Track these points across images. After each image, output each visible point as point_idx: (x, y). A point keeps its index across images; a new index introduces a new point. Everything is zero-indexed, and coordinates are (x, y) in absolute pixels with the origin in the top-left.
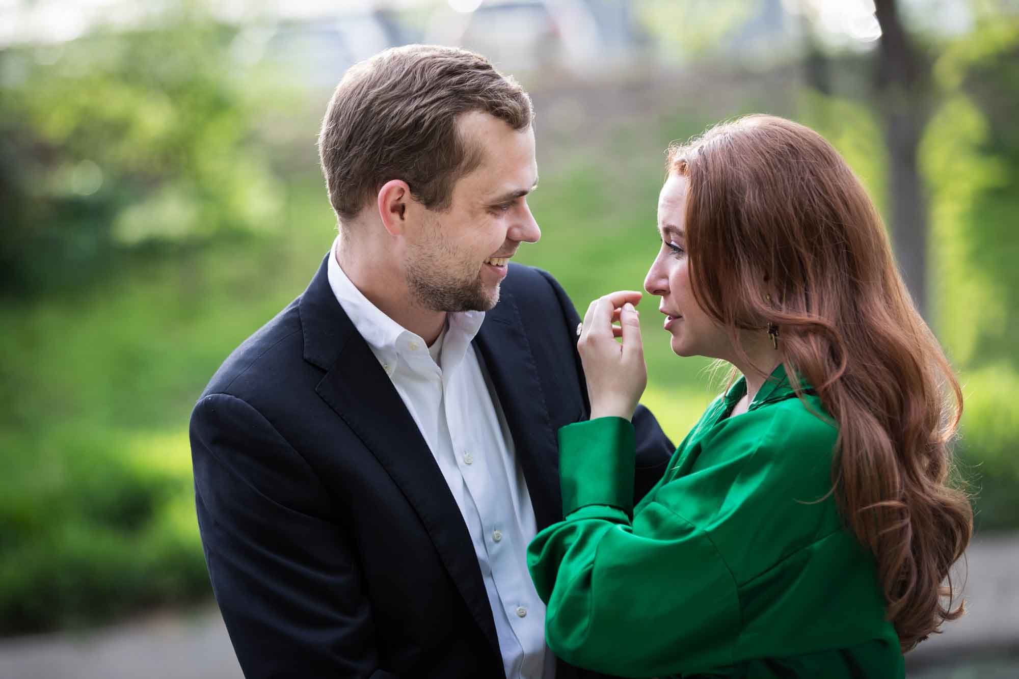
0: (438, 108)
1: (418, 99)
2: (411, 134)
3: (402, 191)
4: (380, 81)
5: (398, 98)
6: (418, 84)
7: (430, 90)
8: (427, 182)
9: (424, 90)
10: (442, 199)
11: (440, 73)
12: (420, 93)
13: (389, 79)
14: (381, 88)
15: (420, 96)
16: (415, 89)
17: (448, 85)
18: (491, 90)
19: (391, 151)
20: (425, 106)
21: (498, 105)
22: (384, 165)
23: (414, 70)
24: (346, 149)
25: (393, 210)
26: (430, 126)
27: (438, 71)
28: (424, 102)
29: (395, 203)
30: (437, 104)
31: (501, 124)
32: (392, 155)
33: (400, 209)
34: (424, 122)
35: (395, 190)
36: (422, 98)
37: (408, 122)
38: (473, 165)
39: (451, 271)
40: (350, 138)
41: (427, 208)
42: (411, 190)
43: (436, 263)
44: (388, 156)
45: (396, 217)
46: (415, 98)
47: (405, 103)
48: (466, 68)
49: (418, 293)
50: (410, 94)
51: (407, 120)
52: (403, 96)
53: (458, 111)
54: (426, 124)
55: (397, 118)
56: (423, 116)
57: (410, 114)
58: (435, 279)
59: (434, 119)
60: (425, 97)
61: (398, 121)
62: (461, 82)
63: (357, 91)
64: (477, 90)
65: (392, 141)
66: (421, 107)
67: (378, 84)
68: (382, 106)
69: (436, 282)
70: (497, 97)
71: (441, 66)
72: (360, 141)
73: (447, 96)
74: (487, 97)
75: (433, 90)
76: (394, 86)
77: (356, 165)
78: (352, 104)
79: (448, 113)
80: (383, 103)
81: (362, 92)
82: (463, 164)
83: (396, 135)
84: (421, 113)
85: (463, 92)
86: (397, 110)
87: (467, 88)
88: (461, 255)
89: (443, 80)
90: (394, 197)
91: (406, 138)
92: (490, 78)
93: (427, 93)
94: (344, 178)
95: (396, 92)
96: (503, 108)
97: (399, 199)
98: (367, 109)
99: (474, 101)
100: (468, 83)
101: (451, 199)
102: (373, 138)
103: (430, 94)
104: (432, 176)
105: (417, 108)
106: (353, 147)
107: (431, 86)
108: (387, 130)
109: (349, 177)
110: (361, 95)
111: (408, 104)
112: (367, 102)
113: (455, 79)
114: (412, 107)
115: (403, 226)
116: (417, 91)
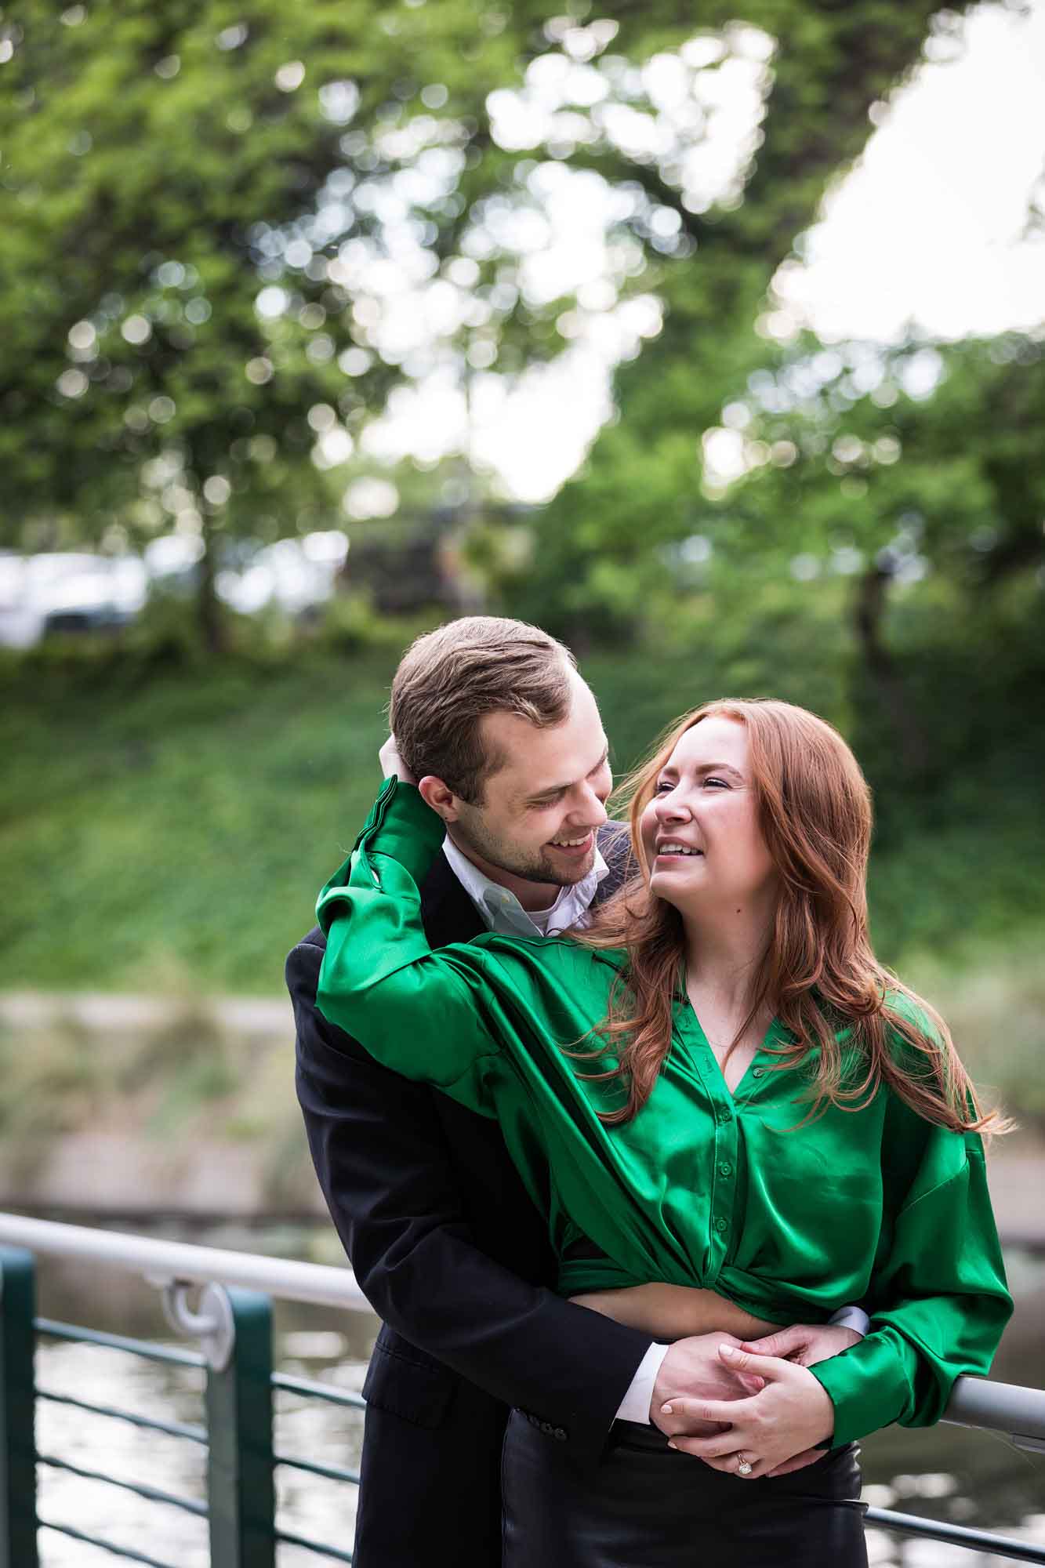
0: (459, 709)
2: (433, 735)
4: (417, 672)
5: (424, 696)
6: (444, 682)
7: (453, 689)
8: (458, 780)
9: (447, 689)
10: (475, 797)
11: (464, 671)
12: (442, 693)
13: (424, 671)
14: (414, 682)
16: (440, 688)
19: (421, 749)
23: (442, 666)
25: (440, 801)
27: (463, 667)
28: (444, 704)
29: (440, 794)
32: (423, 752)
33: (446, 800)
34: (443, 724)
36: (444, 697)
37: (432, 722)
38: (496, 768)
41: (467, 803)
44: (420, 753)
45: (444, 806)
46: (439, 698)
47: (429, 701)
50: (435, 692)
52: (429, 694)
54: (445, 726)
56: (443, 718)
57: (433, 714)
59: (456, 719)
60: (447, 697)
61: (422, 721)
62: (484, 680)
66: (443, 707)
67: (414, 678)
68: (413, 701)
73: (468, 697)
75: (457, 689)
76: (423, 683)
79: (470, 714)
80: (414, 698)
82: (487, 766)
85: (484, 691)
86: (421, 709)
87: (488, 688)
89: (468, 679)
90: (436, 789)
91: (431, 739)
93: (449, 692)
95: (424, 688)
98: (403, 702)
99: (496, 703)
100: (491, 682)
101: (483, 798)
102: (407, 733)
103: (451, 694)
104: (461, 775)
105: (436, 710)
107: (454, 686)
108: (414, 728)
111: (431, 704)
112: (403, 695)
114: (435, 707)
116: (440, 690)
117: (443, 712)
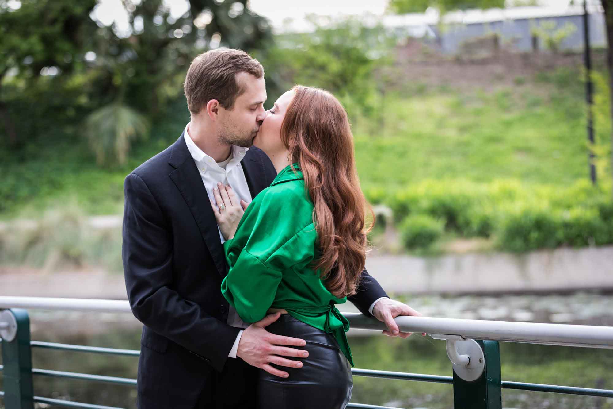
0: (229, 71)
1: (221, 68)
2: (219, 81)
3: (216, 104)
4: (207, 62)
5: (214, 68)
6: (221, 63)
7: (225, 65)
8: (225, 99)
9: (223, 65)
10: (231, 105)
11: (229, 58)
12: (222, 66)
13: (210, 61)
14: (207, 65)
15: (222, 67)
16: (220, 65)
17: (232, 63)
18: (248, 64)
19: (212, 88)
20: (224, 70)
21: (251, 69)
22: (210, 93)
23: (219, 58)
24: (195, 88)
25: (213, 111)
26: (227, 77)
27: (229, 57)
28: (223, 69)
29: (214, 108)
30: (228, 69)
31: (253, 76)
32: (212, 90)
33: (215, 111)
35: (213, 103)
36: (223, 68)
37: (218, 76)
38: (242, 92)
39: (235, 133)
40: (196, 84)
41: (225, 110)
42: (219, 103)
43: (230, 130)
44: (211, 90)
45: (214, 114)
46: (220, 68)
47: (217, 70)
48: (239, 56)
49: (221, 141)
50: (218, 66)
51: (217, 76)
52: (216, 67)
53: (237, 72)
54: (225, 77)
55: (214, 75)
56: (223, 74)
57: (219, 74)
58: (229, 136)
59: (228, 75)
60: (224, 67)
61: (214, 76)
62: (237, 61)
63: (198, 67)
64: (243, 64)
65: (212, 84)
66: (223, 71)
67: (206, 64)
68: (209, 71)
69: (230, 138)
70: (251, 66)
71: (229, 56)
72: (200, 85)
73: (232, 67)
74: (247, 66)
75: (227, 65)
76: (212, 64)
77: (199, 94)
78: (197, 71)
79: (232, 73)
80: (208, 70)
81: (200, 67)
82: (239, 92)
83: (214, 82)
84: (222, 74)
85: (238, 65)
86: (213, 73)
87: (239, 63)
88: (239, 128)
89: (231, 60)
90: (213, 106)
91: (218, 83)
92: (248, 60)
93: (224, 66)
94: (195, 99)
95: (213, 66)
96: (253, 70)
97: (215, 107)
98: (202, 73)
99: (242, 68)
100: (240, 62)
101: (234, 105)
102: (205, 83)
103: (226, 66)
104: (227, 97)
105: (221, 71)
106: (198, 87)
107: (226, 63)
108: (210, 80)
109: (196, 98)
110: (200, 68)
111: (218, 70)
112: (203, 70)
113: (235, 60)
114: (219, 71)
115: (217, 117)
116: (221, 65)
117: (223, 72)
